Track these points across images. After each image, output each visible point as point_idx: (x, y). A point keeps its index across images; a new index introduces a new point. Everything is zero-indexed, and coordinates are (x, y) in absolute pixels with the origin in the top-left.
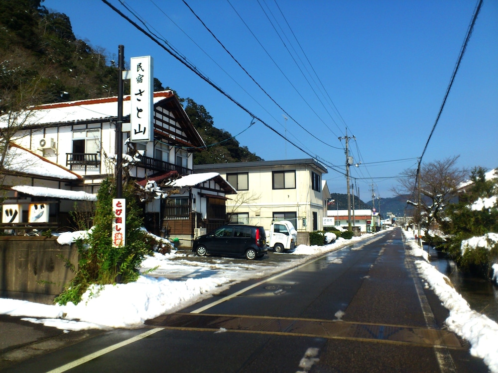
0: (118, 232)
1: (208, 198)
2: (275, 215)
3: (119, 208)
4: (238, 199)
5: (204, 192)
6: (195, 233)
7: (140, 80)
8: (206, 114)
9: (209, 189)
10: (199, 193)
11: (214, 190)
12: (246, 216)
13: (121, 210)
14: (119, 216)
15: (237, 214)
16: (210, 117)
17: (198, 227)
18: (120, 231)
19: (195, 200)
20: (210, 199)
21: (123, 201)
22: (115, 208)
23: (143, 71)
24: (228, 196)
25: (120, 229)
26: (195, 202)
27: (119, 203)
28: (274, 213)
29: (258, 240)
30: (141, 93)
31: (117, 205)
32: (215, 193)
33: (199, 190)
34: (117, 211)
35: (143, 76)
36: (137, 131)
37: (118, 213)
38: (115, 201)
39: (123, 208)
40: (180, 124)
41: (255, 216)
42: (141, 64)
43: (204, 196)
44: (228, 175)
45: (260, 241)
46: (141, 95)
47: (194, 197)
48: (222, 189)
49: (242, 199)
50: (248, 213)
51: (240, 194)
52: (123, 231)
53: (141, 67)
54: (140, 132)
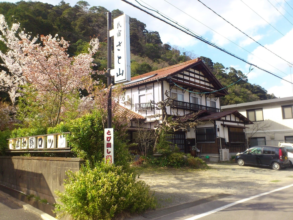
0: (108, 155)
1: (229, 127)
2: (287, 139)
3: (109, 136)
4: (255, 127)
5: (226, 123)
6: (220, 153)
7: (119, 35)
8: (242, 76)
9: (231, 121)
10: (222, 124)
11: (235, 122)
12: (263, 139)
13: (110, 137)
14: (109, 142)
15: (256, 138)
16: (246, 77)
17: (223, 148)
18: (110, 154)
19: (218, 129)
20: (230, 128)
21: (112, 130)
22: (106, 136)
23: (121, 27)
24: (246, 126)
25: (110, 152)
26: (219, 131)
27: (109, 132)
28: (286, 137)
29: (281, 156)
30: (120, 45)
31: (107, 133)
32: (236, 124)
33: (222, 122)
34: (108, 138)
35: (121, 31)
36: (118, 74)
37: (109, 139)
38: (106, 130)
39: (112, 136)
40: (208, 79)
41: (270, 140)
42: (119, 22)
43: (226, 126)
44: (247, 111)
45: (282, 157)
46: (120, 46)
47: (218, 127)
48: (241, 121)
49: (257, 127)
50: (265, 138)
51: (256, 124)
52: (112, 154)
53: (119, 24)
54: (120, 74)
